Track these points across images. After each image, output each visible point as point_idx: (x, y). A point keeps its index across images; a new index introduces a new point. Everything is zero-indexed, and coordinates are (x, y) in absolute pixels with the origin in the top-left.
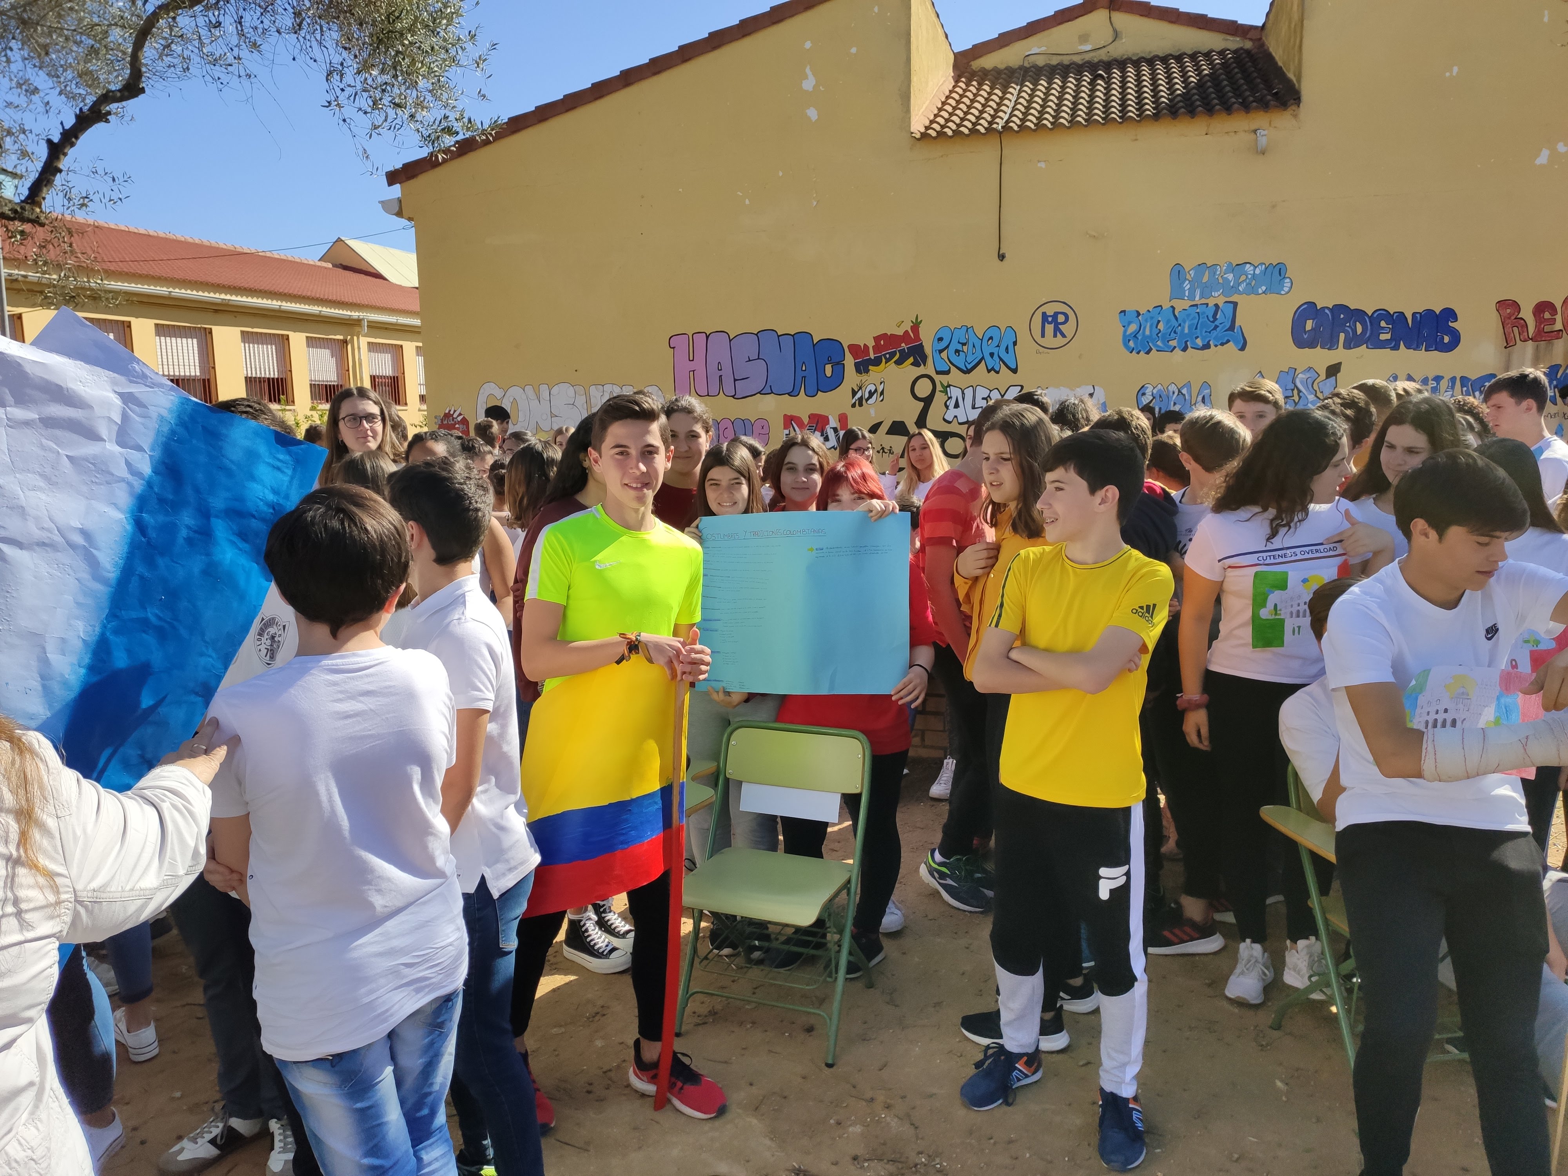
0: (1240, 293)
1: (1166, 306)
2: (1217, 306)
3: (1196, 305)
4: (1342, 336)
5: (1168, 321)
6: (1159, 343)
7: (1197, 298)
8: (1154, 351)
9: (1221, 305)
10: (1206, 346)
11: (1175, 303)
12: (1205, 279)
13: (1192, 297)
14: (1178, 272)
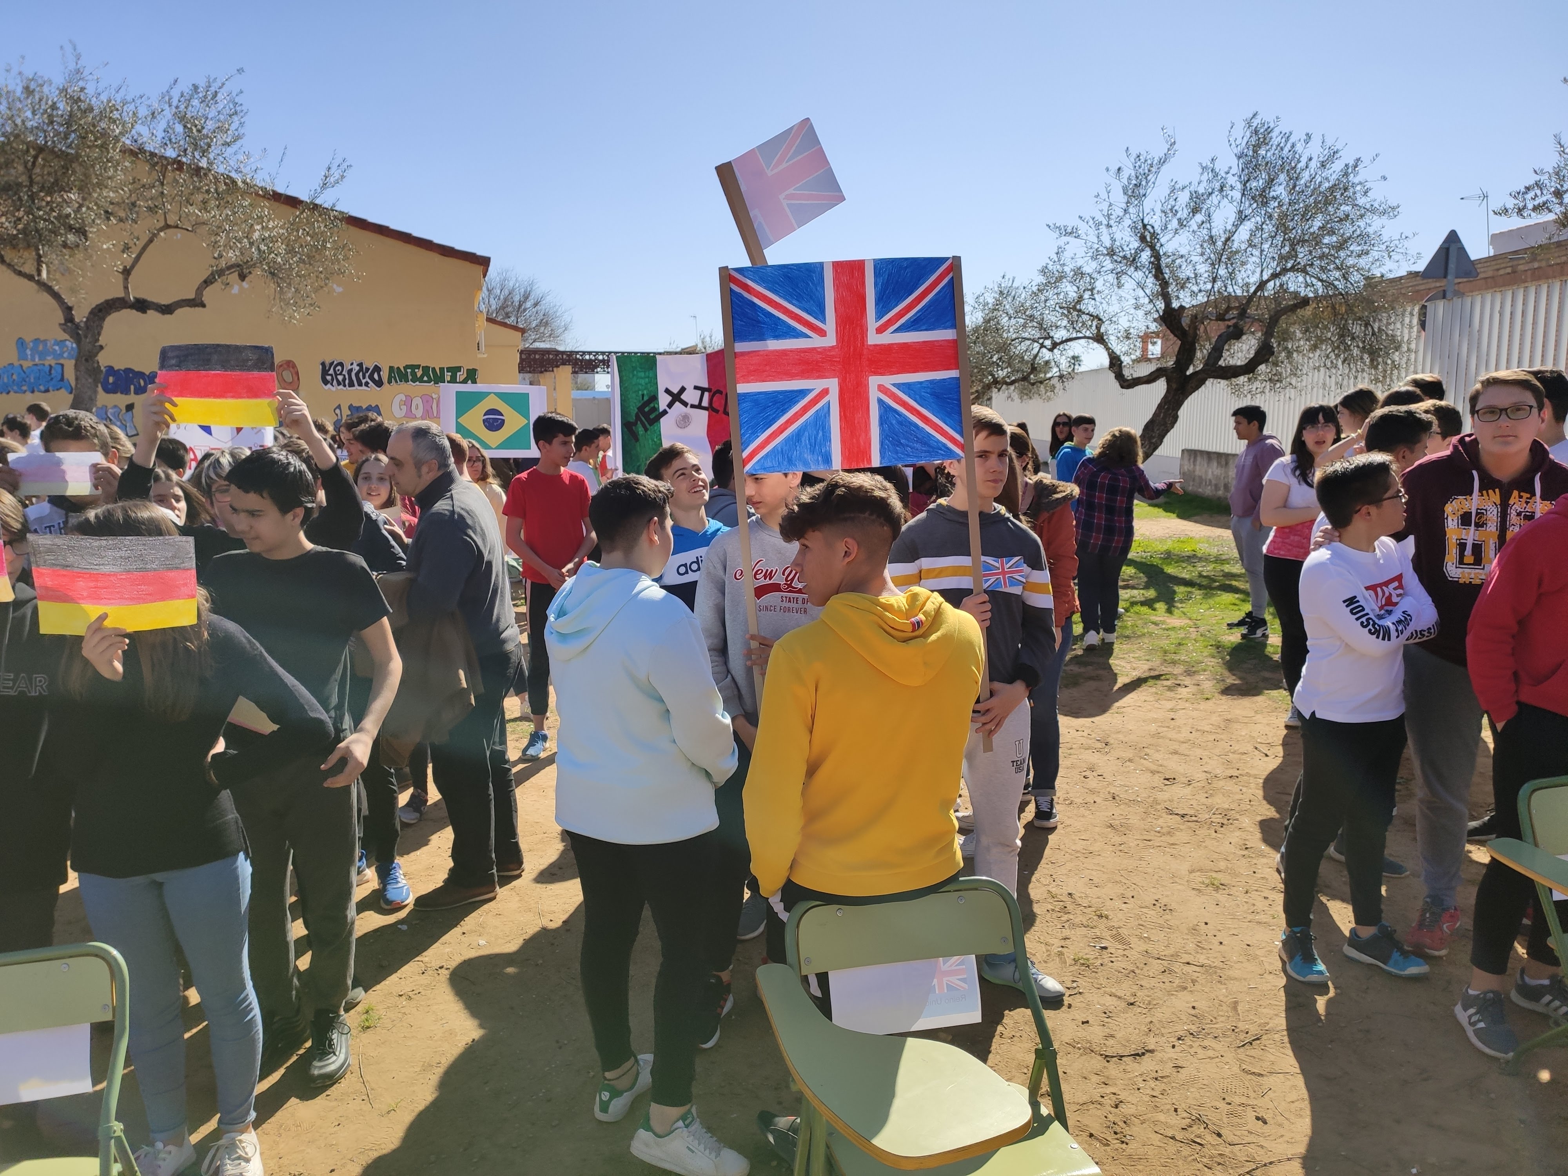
0: (65, 358)
1: (16, 363)
2: (51, 366)
3: (36, 365)
4: (132, 387)
5: (19, 374)
6: (15, 388)
7: (37, 360)
8: (12, 393)
9: (53, 365)
10: (47, 391)
11: (22, 362)
12: (41, 348)
13: (33, 360)
14: (21, 343)
